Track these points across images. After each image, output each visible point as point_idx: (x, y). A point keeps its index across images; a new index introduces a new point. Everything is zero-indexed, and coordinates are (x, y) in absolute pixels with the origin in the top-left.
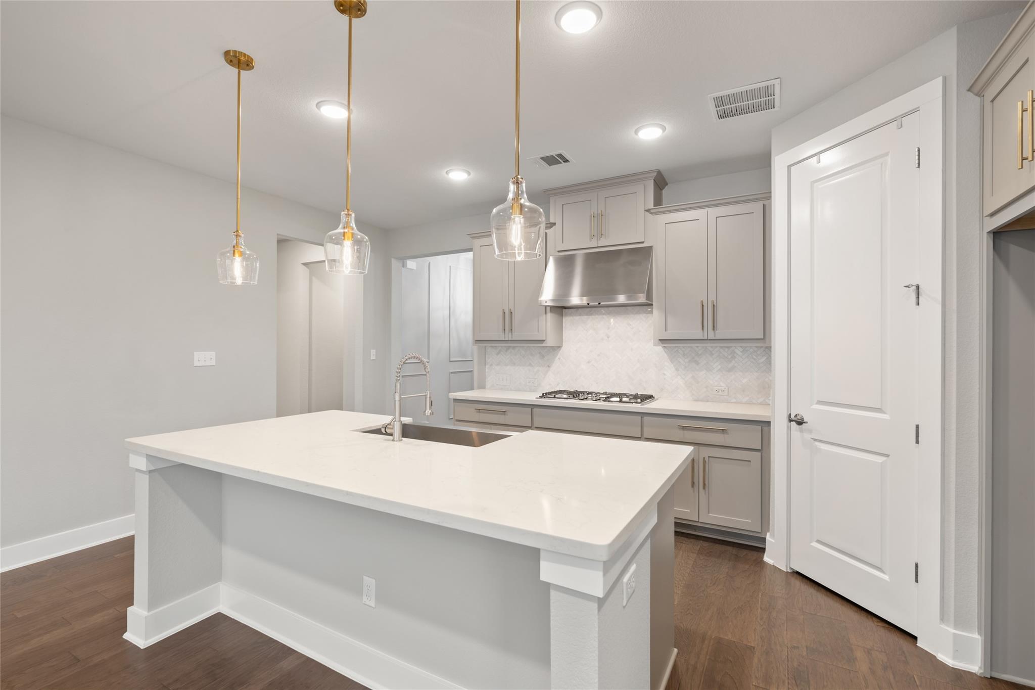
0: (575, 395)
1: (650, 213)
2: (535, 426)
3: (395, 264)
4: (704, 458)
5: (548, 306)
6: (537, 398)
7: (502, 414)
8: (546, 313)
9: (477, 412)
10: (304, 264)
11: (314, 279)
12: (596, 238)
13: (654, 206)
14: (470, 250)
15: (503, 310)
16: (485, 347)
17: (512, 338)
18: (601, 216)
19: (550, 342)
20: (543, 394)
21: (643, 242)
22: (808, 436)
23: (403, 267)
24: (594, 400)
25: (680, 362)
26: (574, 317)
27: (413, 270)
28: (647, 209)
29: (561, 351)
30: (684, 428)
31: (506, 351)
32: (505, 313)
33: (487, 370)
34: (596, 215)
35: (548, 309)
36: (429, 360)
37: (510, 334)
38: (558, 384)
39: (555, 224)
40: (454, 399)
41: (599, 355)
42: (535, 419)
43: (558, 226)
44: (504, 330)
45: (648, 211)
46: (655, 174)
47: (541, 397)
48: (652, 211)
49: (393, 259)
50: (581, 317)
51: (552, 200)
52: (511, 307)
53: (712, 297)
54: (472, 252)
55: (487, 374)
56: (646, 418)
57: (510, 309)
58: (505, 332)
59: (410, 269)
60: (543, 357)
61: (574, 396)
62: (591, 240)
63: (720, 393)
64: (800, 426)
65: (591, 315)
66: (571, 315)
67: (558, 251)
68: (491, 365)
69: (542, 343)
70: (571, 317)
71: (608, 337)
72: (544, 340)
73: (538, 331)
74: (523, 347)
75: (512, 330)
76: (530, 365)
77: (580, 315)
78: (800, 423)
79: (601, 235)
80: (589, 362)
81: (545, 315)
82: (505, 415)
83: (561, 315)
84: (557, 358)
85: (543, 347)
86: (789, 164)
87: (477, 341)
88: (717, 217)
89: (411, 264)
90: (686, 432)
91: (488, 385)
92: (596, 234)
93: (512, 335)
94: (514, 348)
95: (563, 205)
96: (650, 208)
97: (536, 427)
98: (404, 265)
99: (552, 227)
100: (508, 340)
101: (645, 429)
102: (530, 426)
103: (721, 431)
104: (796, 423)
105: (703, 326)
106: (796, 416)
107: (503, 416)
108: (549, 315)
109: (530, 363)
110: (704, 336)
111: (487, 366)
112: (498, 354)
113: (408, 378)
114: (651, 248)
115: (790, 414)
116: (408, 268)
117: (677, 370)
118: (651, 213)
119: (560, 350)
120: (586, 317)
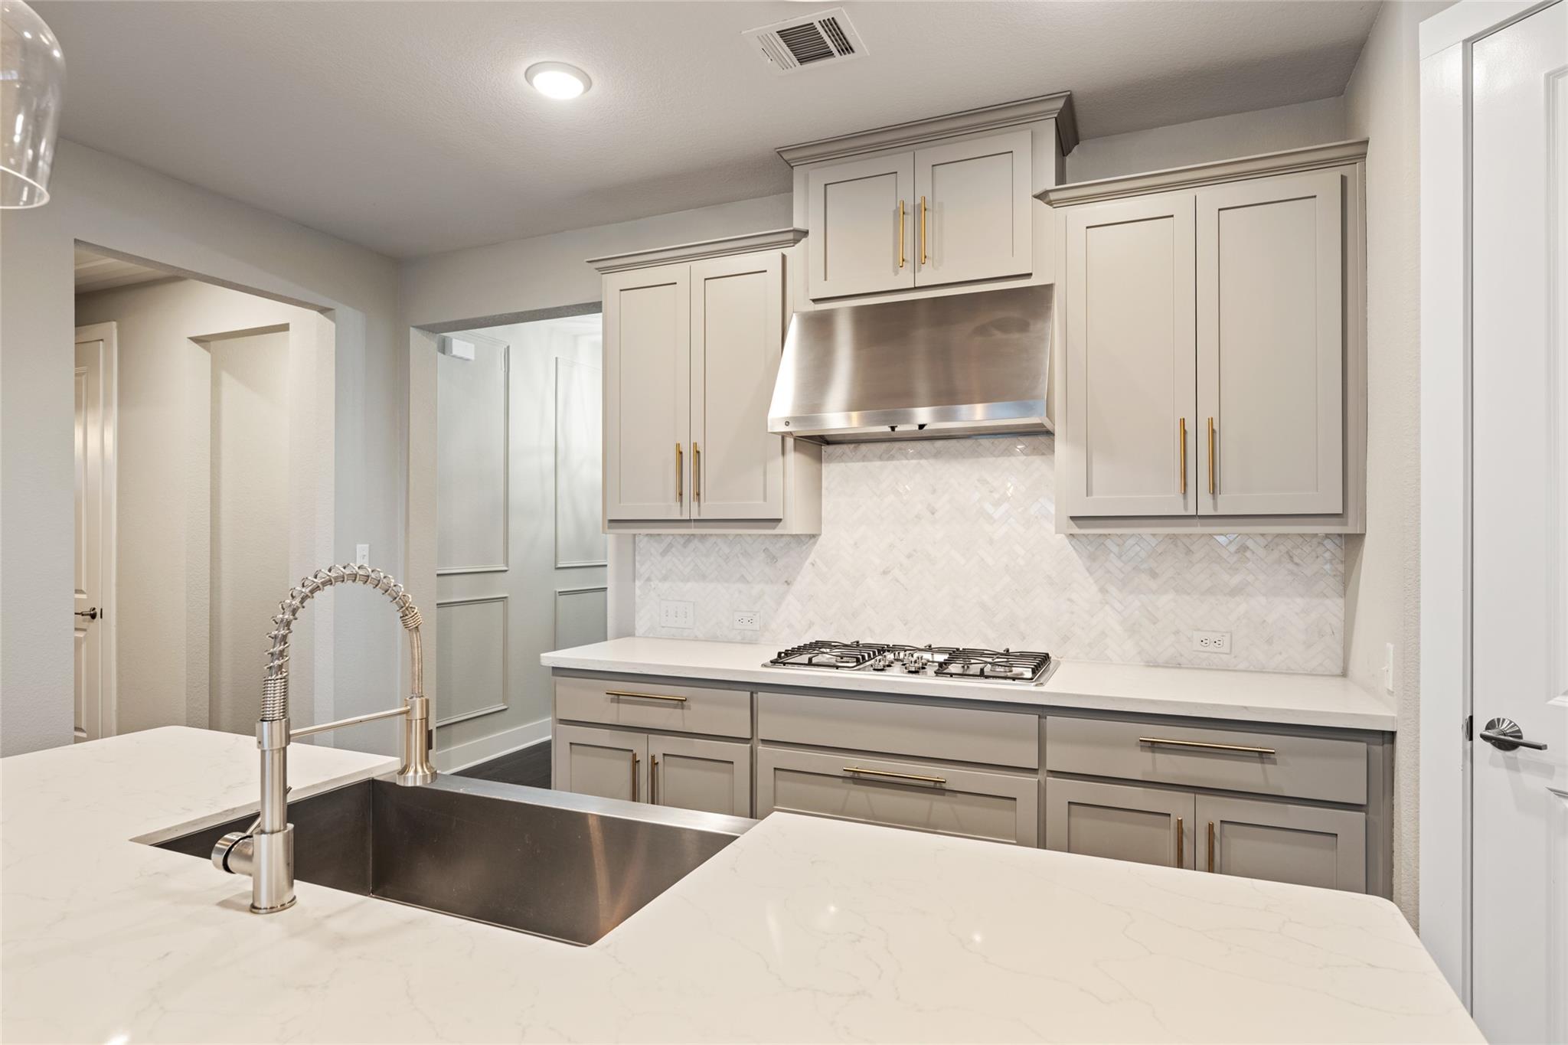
0: (860, 654)
1: (1047, 203)
2: (760, 737)
3: (418, 341)
4: (1211, 827)
5: (791, 433)
6: (764, 665)
7: (675, 707)
8: (783, 453)
9: (612, 701)
10: (197, 340)
11: (226, 378)
12: (909, 266)
13: (1056, 185)
14: (595, 307)
15: (678, 445)
16: (634, 535)
17: (699, 514)
18: (920, 210)
19: (795, 524)
20: (780, 654)
21: (1029, 275)
22: (1535, 783)
23: (444, 352)
24: (910, 672)
25: (1108, 572)
26: (850, 464)
27: (468, 360)
28: (1039, 190)
29: (817, 547)
30: (1153, 746)
31: (685, 545)
32: (681, 453)
33: (638, 592)
34: (909, 209)
35: (790, 442)
36: (507, 565)
37: (695, 504)
38: (811, 624)
39: (806, 233)
40: (553, 668)
41: (909, 556)
42: (762, 718)
43: (814, 241)
44: (681, 494)
45: (1042, 196)
46: (1060, 104)
47: (774, 662)
48: (1053, 196)
49: (412, 330)
50: (865, 463)
51: (798, 173)
52: (698, 438)
53: (1208, 410)
54: (601, 314)
55: (637, 600)
56: (1051, 720)
57: (695, 444)
58: (681, 501)
59: (461, 358)
60: (773, 559)
61: (858, 660)
62: (896, 273)
63: (1212, 648)
64: (1509, 754)
65: (892, 458)
66: (840, 458)
67: (814, 301)
68: (649, 579)
69: (774, 528)
70: (843, 464)
71: (933, 514)
72: (779, 520)
73: (765, 499)
74: (725, 535)
75: (698, 494)
76: (743, 579)
77: (864, 458)
78: (1507, 742)
79: (920, 259)
80: (885, 573)
81: (781, 458)
82: (683, 708)
83: (819, 458)
84: (807, 563)
85: (776, 535)
86: (1467, 36)
87: (614, 522)
88: (1220, 210)
89: (462, 345)
90: (1160, 757)
91: (641, 626)
92: (909, 256)
93: (699, 506)
94: (703, 537)
95: (826, 185)
96: (1049, 188)
97: (762, 740)
98: (444, 347)
99: (799, 241)
100: (690, 520)
101: (1051, 749)
102: (748, 736)
103: (1257, 755)
104: (1494, 744)
105: (1185, 485)
106: (1491, 726)
107: (679, 711)
108: (792, 457)
109: (743, 576)
110: (1186, 508)
111: (638, 583)
112: (664, 553)
113: (455, 609)
114: (1048, 288)
115: (1471, 718)
116: (454, 356)
117: (1103, 590)
118: (1050, 203)
119: (815, 543)
120: (878, 463)
